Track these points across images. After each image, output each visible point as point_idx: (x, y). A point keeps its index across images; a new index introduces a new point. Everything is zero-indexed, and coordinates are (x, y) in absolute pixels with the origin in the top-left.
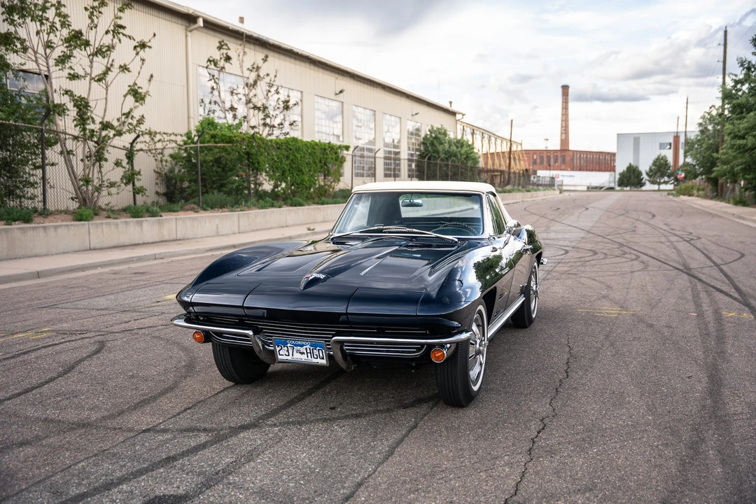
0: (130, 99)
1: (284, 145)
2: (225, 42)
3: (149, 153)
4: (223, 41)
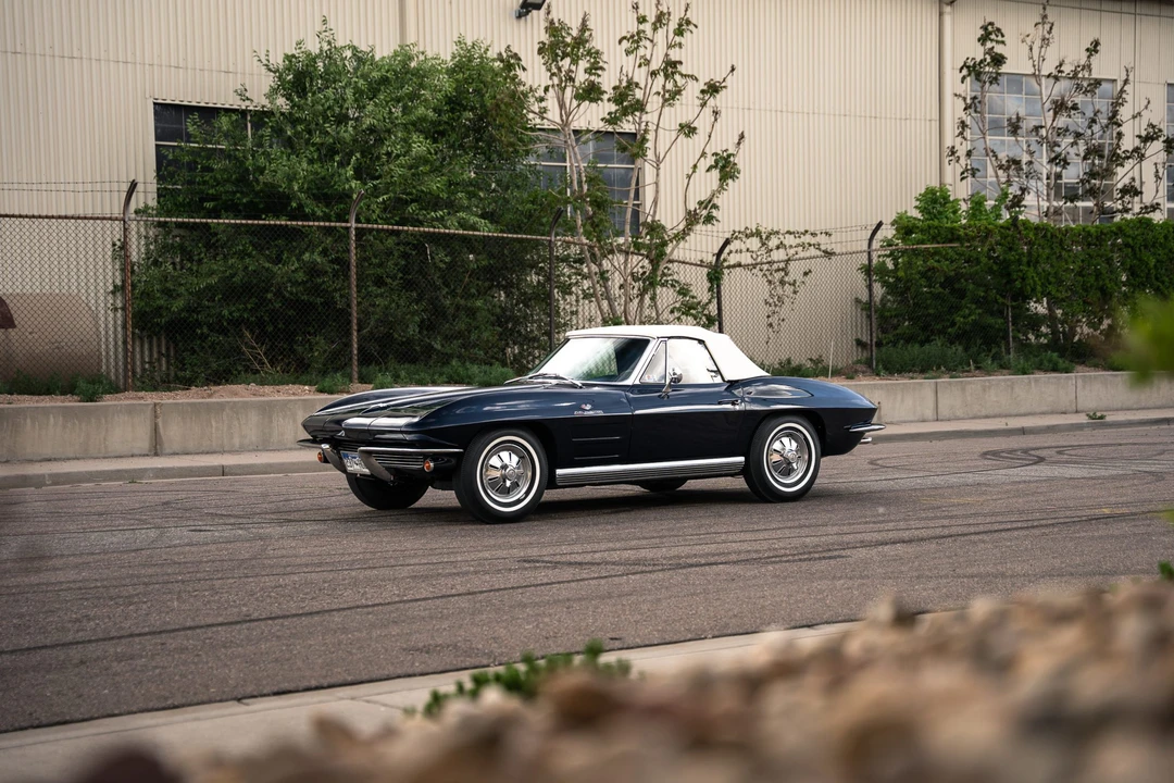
0: (715, 175)
2: (997, 25)
3: (755, 271)
4: (991, 24)
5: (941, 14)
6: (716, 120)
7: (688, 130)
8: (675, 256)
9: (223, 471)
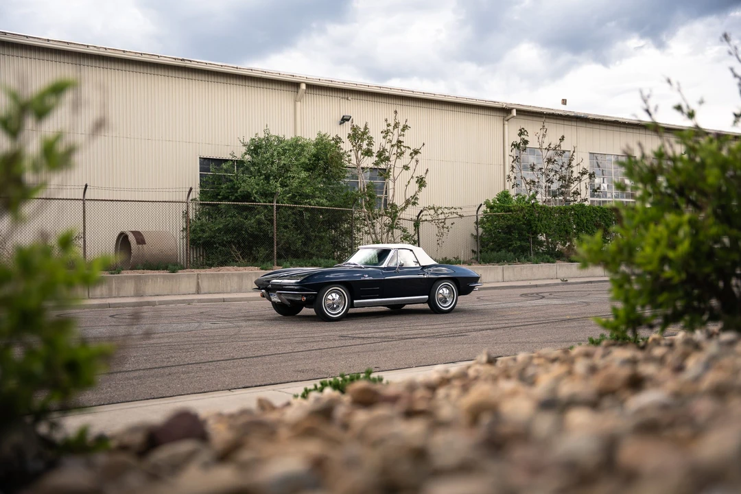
2: (525, 129)
3: (433, 223)
4: (523, 129)
5: (504, 125)
6: (417, 164)
8: (401, 217)
9: (224, 300)
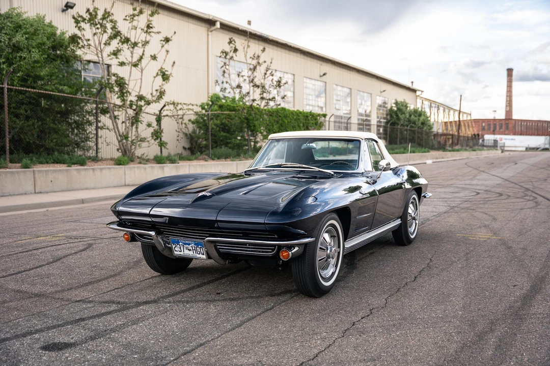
0: (160, 78)
1: (275, 113)
2: (234, 38)
3: (173, 118)
4: (232, 38)
5: (208, 35)
6: (167, 54)
7: (154, 58)
8: (146, 111)
